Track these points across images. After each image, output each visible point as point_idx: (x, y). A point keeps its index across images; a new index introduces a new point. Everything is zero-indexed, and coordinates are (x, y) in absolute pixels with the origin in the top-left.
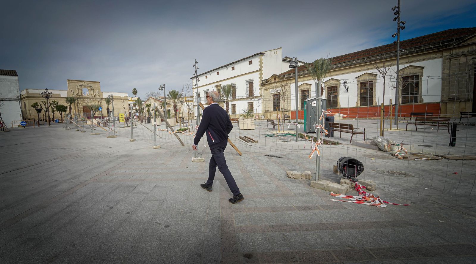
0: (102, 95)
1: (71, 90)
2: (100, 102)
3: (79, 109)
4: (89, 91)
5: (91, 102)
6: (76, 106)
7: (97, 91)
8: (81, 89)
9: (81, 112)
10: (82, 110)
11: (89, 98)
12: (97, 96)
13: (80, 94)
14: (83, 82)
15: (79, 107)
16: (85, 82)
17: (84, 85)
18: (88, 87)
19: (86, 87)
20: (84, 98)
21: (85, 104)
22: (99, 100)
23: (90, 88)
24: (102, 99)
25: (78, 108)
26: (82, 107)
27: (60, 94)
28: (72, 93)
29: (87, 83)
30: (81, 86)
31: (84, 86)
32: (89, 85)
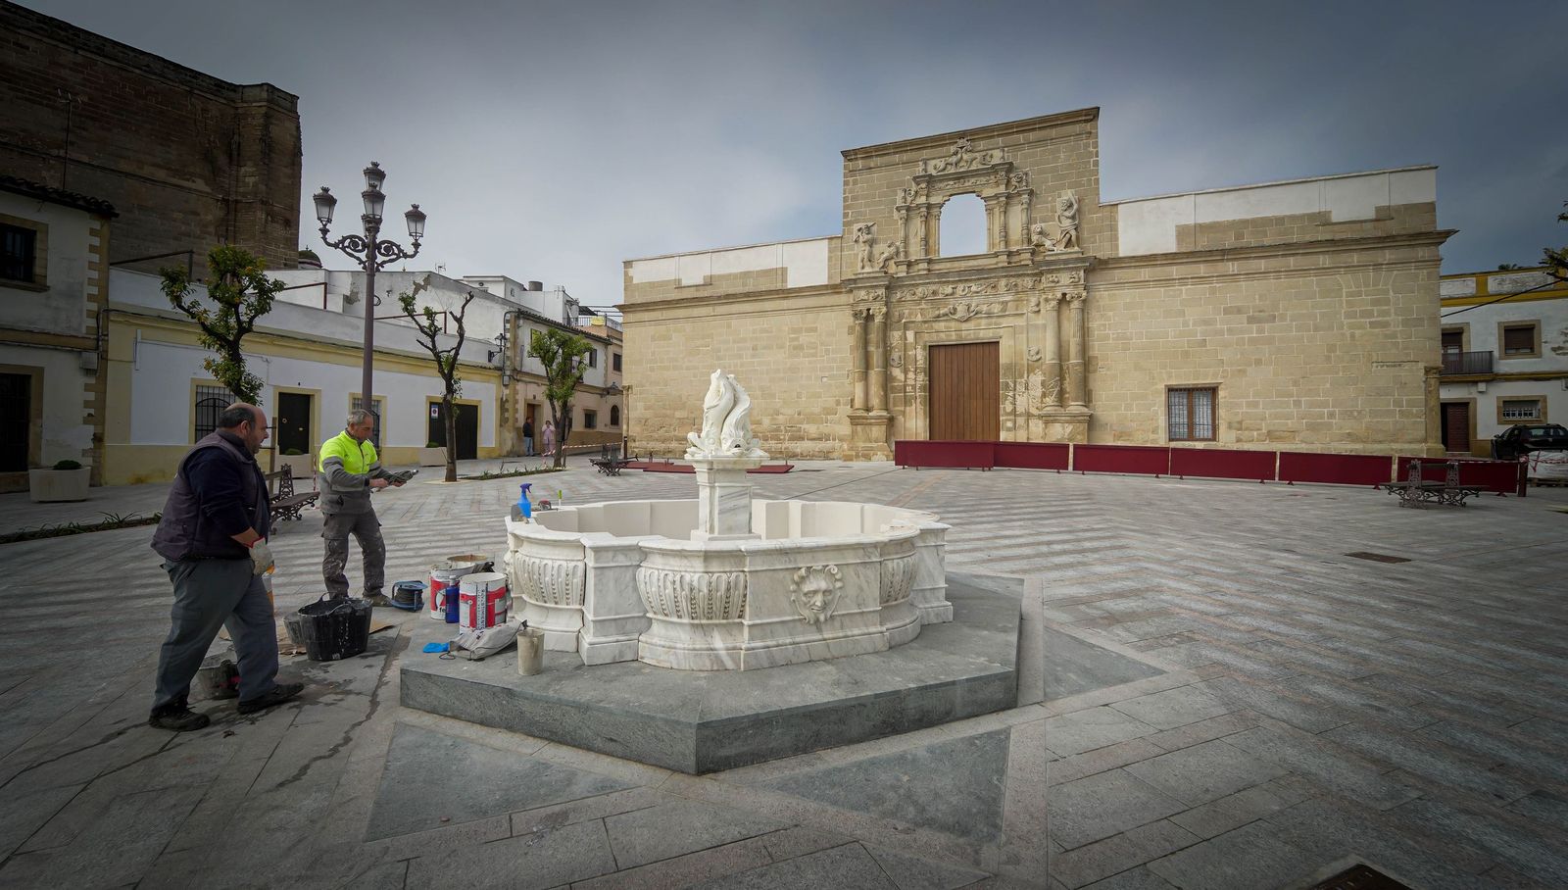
0: (1113, 228)
1: (856, 227)
2: (1076, 304)
3: (897, 373)
4: (989, 210)
5: (996, 309)
6: (872, 348)
7: (1068, 195)
8: (929, 206)
9: (907, 401)
10: (922, 379)
11: (981, 275)
12: (1060, 248)
13: (916, 252)
14: (953, 149)
15: (895, 355)
16: (961, 142)
17: (951, 170)
18: (983, 180)
19: (969, 183)
20: (943, 277)
21: (947, 333)
22: (1065, 278)
23: (1002, 189)
24: (1095, 267)
25: (887, 363)
26: (920, 355)
27: (784, 270)
28: (862, 250)
29: (982, 145)
30: (930, 180)
31: (959, 177)
32: (997, 157)
